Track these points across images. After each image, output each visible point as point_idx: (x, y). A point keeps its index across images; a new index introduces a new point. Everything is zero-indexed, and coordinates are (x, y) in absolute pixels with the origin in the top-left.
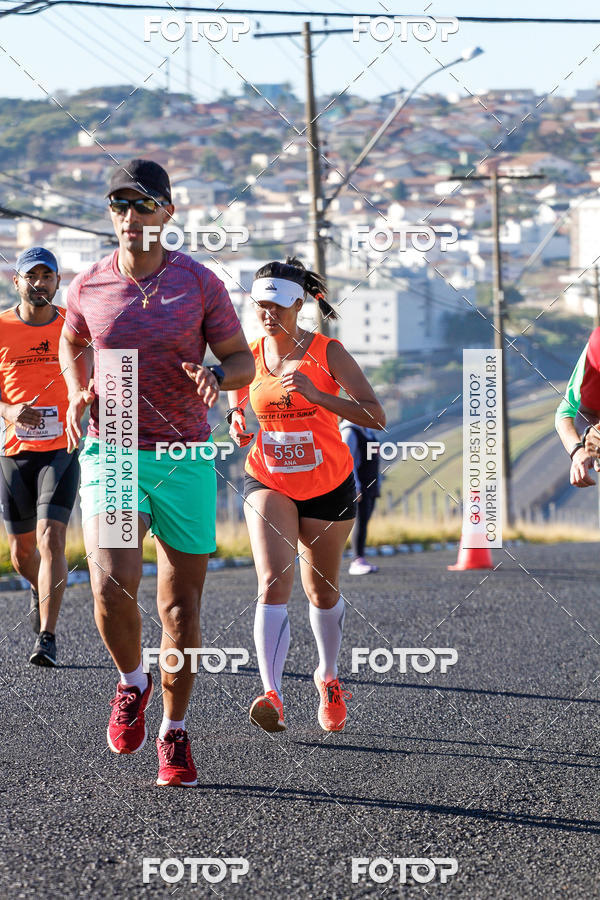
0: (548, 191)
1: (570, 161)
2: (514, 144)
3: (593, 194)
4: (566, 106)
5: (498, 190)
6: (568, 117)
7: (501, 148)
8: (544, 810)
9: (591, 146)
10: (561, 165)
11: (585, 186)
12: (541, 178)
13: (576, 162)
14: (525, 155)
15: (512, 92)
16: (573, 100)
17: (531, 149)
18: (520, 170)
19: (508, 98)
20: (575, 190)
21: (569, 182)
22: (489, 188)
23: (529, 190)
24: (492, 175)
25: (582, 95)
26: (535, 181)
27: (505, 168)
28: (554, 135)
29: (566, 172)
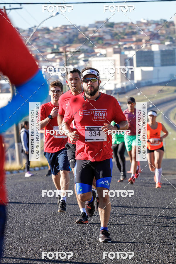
0: (82, 56)
1: (88, 46)
2: (70, 42)
3: (95, 56)
4: (86, 29)
5: (66, 56)
6: (87, 33)
7: (67, 43)
8: (87, 247)
9: (95, 41)
10: (85, 47)
11: (93, 54)
12: (79, 52)
13: (90, 47)
14: (74, 45)
15: (69, 26)
16: (88, 27)
17: (76, 43)
18: (73, 49)
19: (68, 27)
20: (90, 55)
21: (88, 52)
22: (63, 56)
23: (76, 56)
24: (64, 51)
25: (91, 26)
26: (77, 53)
27: (68, 49)
28: (83, 38)
29: (87, 50)
